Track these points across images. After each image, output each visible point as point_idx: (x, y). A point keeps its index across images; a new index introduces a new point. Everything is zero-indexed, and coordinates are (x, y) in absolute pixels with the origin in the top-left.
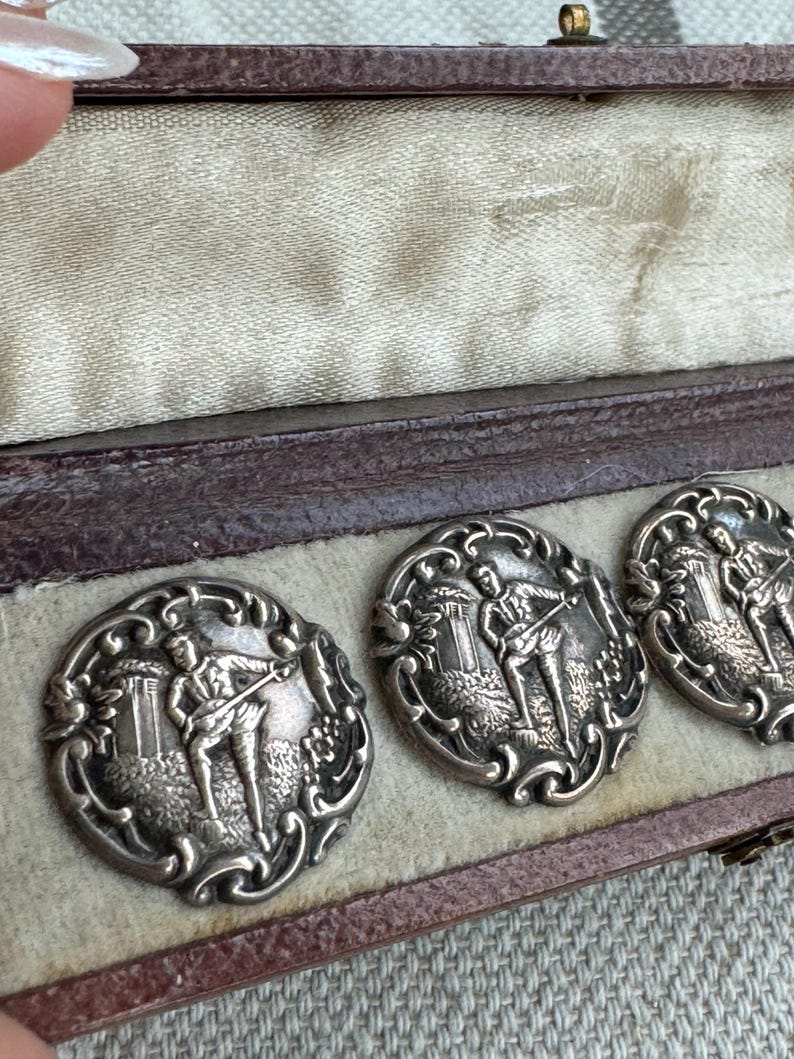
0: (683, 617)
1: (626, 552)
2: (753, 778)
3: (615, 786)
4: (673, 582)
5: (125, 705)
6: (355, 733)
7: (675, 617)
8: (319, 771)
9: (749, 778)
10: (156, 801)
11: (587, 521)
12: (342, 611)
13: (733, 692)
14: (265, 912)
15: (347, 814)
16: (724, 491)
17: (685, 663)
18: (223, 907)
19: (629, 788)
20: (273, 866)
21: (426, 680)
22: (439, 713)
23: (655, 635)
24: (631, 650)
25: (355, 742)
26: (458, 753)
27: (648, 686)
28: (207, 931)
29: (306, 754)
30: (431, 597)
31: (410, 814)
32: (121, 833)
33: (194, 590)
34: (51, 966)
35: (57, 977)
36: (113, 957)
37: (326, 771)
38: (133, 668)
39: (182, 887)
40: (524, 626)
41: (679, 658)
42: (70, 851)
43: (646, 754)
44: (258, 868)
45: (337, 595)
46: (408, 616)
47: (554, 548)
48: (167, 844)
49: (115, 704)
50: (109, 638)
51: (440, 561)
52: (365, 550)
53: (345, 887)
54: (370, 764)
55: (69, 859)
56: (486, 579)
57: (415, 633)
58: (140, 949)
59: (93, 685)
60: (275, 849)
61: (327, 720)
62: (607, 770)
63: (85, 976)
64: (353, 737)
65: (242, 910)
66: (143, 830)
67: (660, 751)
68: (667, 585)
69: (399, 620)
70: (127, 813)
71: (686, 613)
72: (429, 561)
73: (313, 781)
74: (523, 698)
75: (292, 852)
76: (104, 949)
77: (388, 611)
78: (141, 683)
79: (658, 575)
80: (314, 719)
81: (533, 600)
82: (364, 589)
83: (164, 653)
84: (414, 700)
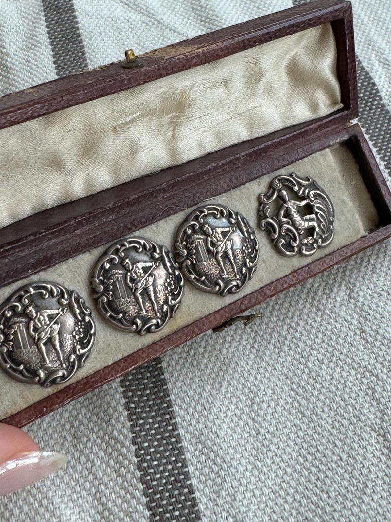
0: (194, 262)
1: (175, 240)
2: (220, 307)
3: (174, 321)
4: (191, 250)
5: (15, 333)
6: (89, 325)
7: (192, 262)
8: (79, 341)
9: (218, 307)
10: (30, 362)
11: (161, 231)
12: (81, 283)
13: (212, 284)
14: (68, 384)
15: (89, 351)
16: (209, 209)
17: (195, 277)
18: (54, 386)
19: (179, 321)
20: (68, 372)
21: (110, 303)
22: (115, 313)
23: (185, 269)
24: (177, 275)
25: (89, 328)
26: (122, 325)
27: (184, 286)
28: (51, 393)
29: (74, 337)
30: (109, 275)
31: (109, 345)
32: (21, 372)
33: (31, 289)
34: (7, 413)
35: (9, 415)
36: (25, 406)
37: (81, 340)
38: (16, 321)
39: (42, 384)
40: (141, 278)
41: (193, 276)
42: (7, 379)
43: (184, 309)
44: (63, 374)
45: (79, 278)
46: (102, 283)
47: (149, 245)
48: (35, 373)
49: (13, 334)
50: (7, 312)
51: (111, 261)
52: (86, 259)
53: (91, 371)
54: (94, 334)
55: (7, 382)
56: (127, 265)
57: (105, 288)
58: (32, 402)
59: (4, 329)
60: (68, 367)
61: (80, 324)
62: (171, 317)
63: (17, 413)
64: (88, 326)
65: (61, 385)
66: (27, 371)
67: (188, 306)
68: (189, 251)
69: (99, 285)
70: (22, 367)
71: (196, 260)
72: (108, 261)
73: (77, 344)
74: (142, 304)
75: (73, 366)
76: (22, 404)
77: (95, 282)
78: (19, 326)
79: (186, 247)
80: (75, 325)
81: (143, 268)
82: (87, 274)
83: (25, 314)
84: (107, 311)
